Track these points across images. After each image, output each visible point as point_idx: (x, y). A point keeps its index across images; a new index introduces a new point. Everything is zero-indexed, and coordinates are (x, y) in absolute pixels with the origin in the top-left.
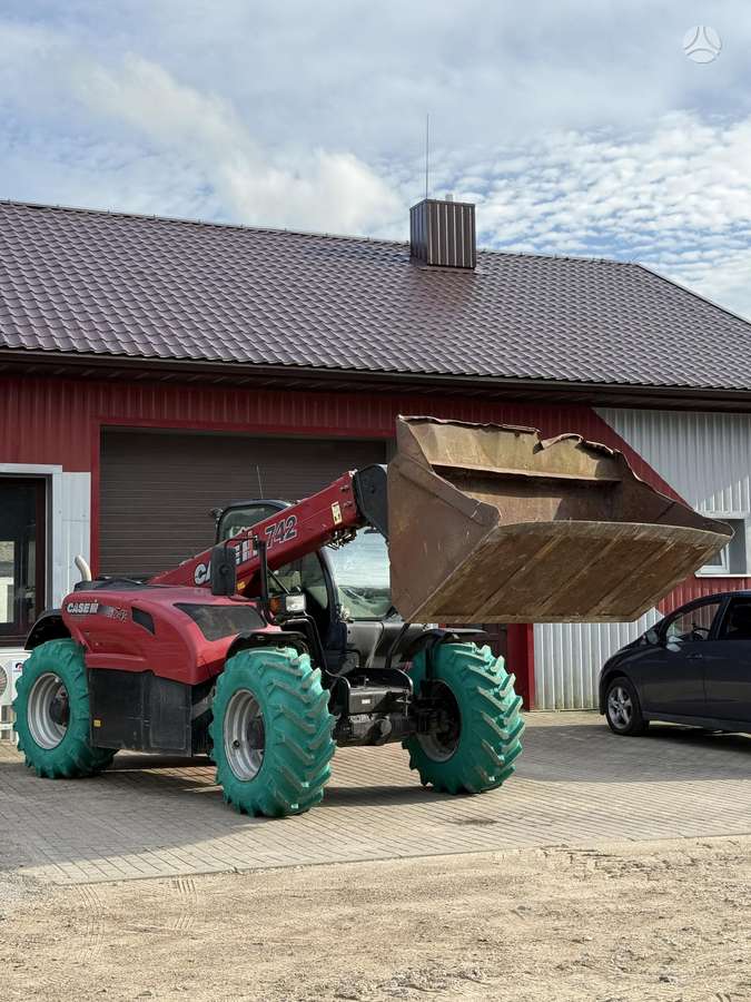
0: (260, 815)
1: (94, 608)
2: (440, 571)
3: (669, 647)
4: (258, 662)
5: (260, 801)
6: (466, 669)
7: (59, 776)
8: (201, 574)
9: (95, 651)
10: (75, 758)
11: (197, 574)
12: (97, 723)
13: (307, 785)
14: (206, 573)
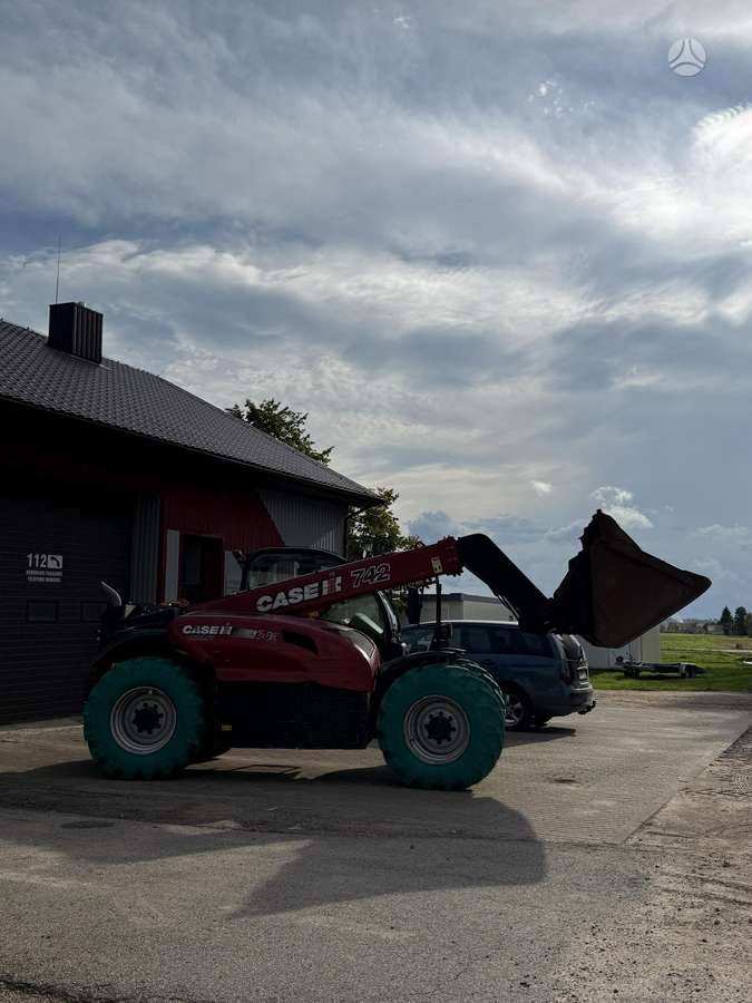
1: (226, 630)
8: (265, 604)
9: (224, 667)
11: (260, 601)
12: (227, 728)
14: (273, 602)
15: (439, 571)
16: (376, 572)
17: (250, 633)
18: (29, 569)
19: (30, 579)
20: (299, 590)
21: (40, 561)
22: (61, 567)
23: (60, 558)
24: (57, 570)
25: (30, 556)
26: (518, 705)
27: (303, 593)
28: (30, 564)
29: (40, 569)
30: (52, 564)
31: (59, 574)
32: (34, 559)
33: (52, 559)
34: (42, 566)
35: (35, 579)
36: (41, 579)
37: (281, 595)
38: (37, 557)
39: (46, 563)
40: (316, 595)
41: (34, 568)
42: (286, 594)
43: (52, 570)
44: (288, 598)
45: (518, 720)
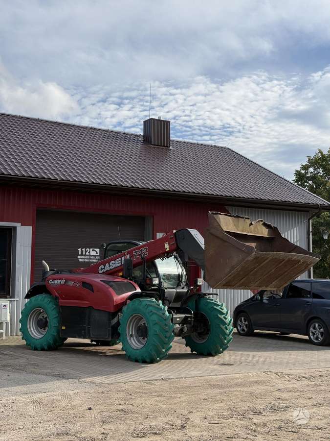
0: (144, 362)
1: (63, 282)
2: (228, 270)
3: (264, 301)
4: (144, 303)
5: (146, 356)
6: (213, 307)
7: (43, 349)
8: (102, 269)
9: (62, 299)
10: (51, 342)
11: (100, 269)
12: (64, 328)
13: (164, 350)
14: (104, 269)
15: (168, 250)
16: (143, 251)
17: (71, 283)
18: (79, 255)
19: (80, 260)
20: (113, 262)
21: (86, 252)
22: (98, 254)
23: (98, 250)
24: (97, 256)
25: (80, 250)
26: (322, 330)
27: (115, 263)
28: (80, 254)
29: (85, 255)
30: (93, 253)
31: (99, 258)
32: (82, 251)
33: (93, 250)
34: (87, 254)
35: (83, 260)
36: (87, 260)
37: (107, 264)
38: (84, 250)
39: (89, 252)
40: (120, 264)
41: (82, 255)
42: (109, 264)
43: (94, 256)
44: (110, 266)
45: (322, 339)
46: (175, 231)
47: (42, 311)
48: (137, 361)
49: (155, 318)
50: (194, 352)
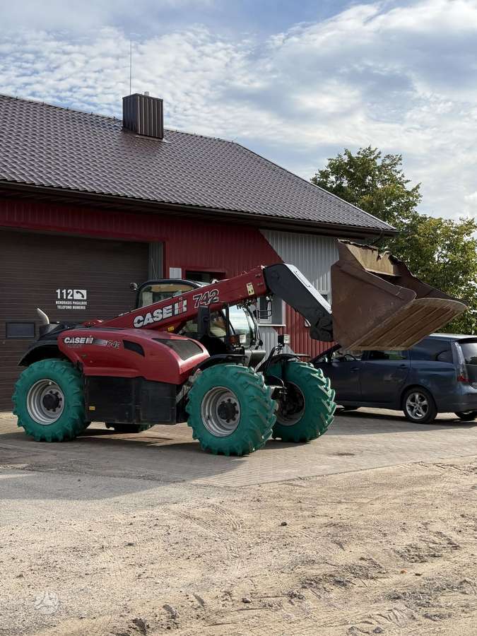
0: (234, 454)
1: (89, 340)
4: (233, 371)
5: (238, 447)
8: (139, 322)
9: (88, 366)
10: (70, 429)
11: (136, 320)
12: (92, 408)
13: (263, 437)
14: (143, 321)
15: (252, 293)
16: (209, 296)
17: (104, 343)
18: (58, 300)
19: (59, 307)
20: (160, 311)
21: (67, 294)
22: (85, 298)
23: (84, 292)
24: (84, 301)
25: (59, 291)
26: (425, 402)
27: (162, 313)
28: (59, 297)
29: (67, 300)
30: (78, 296)
31: (86, 303)
32: (62, 294)
33: (77, 292)
34: (69, 297)
35: (64, 307)
36: (69, 307)
37: (149, 315)
38: (64, 291)
39: (72, 296)
40: (171, 315)
41: (62, 299)
42: (152, 314)
44: (153, 317)
45: (424, 414)
46: (263, 267)
47: (50, 383)
48: (221, 453)
49: (251, 391)
50: (277, 439)
